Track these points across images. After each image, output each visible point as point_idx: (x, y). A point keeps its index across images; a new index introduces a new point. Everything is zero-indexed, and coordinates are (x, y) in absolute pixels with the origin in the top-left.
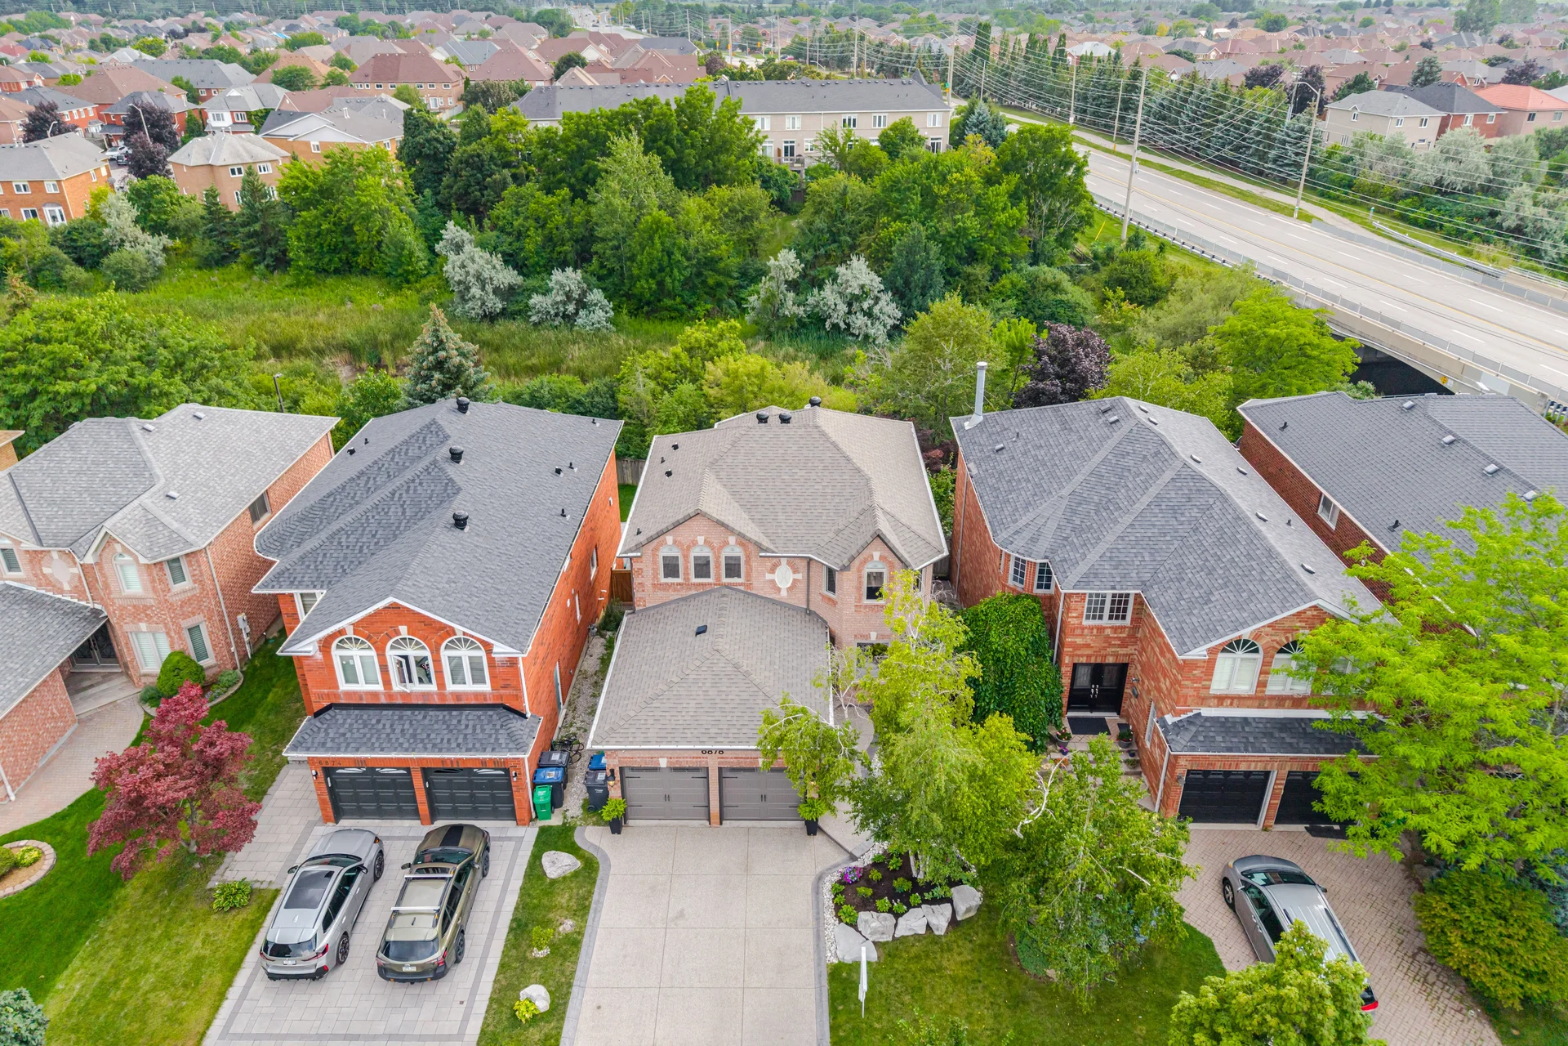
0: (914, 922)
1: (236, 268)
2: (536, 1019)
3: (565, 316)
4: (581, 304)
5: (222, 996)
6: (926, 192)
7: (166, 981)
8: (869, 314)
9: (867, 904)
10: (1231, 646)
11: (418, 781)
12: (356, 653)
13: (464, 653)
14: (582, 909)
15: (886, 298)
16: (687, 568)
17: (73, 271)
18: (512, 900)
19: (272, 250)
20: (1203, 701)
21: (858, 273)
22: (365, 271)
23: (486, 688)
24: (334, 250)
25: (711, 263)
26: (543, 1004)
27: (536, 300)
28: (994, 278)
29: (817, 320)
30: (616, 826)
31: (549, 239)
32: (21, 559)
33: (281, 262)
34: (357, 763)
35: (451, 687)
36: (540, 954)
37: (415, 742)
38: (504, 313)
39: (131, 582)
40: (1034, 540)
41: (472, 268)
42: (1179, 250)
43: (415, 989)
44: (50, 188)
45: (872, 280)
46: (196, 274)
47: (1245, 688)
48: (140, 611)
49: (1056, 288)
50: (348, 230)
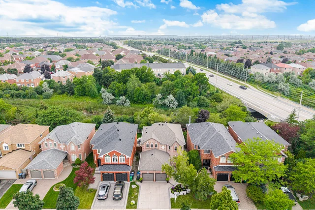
0: (182, 193)
1: (65, 95)
2: (133, 205)
3: (122, 104)
4: (125, 102)
5: (92, 202)
6: (182, 84)
7: (84, 200)
8: (173, 104)
9: (176, 191)
10: (222, 156)
11: (115, 175)
12: (108, 157)
13: (122, 157)
14: (138, 192)
15: (176, 101)
16: (150, 146)
17: (37, 95)
18: (128, 191)
19: (71, 92)
20: (219, 164)
21: (171, 97)
22: (87, 95)
23: (124, 162)
24: (82, 92)
25: (146, 95)
26: (134, 203)
27: (118, 101)
28: (193, 98)
29: (164, 105)
30: (141, 182)
31: (119, 91)
32: (57, 145)
33: (73, 94)
34: (107, 172)
35: (120, 162)
36: (133, 197)
37: (115, 169)
38: (112, 103)
39: (73, 148)
40: (197, 142)
41: (107, 96)
42: (225, 93)
43: (117, 201)
44: (32, 81)
45: (173, 98)
46: (58, 96)
47: (225, 162)
48: (73, 152)
49: (204, 100)
50: (85, 88)
